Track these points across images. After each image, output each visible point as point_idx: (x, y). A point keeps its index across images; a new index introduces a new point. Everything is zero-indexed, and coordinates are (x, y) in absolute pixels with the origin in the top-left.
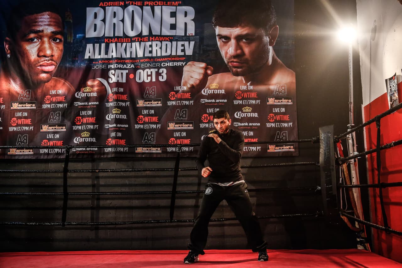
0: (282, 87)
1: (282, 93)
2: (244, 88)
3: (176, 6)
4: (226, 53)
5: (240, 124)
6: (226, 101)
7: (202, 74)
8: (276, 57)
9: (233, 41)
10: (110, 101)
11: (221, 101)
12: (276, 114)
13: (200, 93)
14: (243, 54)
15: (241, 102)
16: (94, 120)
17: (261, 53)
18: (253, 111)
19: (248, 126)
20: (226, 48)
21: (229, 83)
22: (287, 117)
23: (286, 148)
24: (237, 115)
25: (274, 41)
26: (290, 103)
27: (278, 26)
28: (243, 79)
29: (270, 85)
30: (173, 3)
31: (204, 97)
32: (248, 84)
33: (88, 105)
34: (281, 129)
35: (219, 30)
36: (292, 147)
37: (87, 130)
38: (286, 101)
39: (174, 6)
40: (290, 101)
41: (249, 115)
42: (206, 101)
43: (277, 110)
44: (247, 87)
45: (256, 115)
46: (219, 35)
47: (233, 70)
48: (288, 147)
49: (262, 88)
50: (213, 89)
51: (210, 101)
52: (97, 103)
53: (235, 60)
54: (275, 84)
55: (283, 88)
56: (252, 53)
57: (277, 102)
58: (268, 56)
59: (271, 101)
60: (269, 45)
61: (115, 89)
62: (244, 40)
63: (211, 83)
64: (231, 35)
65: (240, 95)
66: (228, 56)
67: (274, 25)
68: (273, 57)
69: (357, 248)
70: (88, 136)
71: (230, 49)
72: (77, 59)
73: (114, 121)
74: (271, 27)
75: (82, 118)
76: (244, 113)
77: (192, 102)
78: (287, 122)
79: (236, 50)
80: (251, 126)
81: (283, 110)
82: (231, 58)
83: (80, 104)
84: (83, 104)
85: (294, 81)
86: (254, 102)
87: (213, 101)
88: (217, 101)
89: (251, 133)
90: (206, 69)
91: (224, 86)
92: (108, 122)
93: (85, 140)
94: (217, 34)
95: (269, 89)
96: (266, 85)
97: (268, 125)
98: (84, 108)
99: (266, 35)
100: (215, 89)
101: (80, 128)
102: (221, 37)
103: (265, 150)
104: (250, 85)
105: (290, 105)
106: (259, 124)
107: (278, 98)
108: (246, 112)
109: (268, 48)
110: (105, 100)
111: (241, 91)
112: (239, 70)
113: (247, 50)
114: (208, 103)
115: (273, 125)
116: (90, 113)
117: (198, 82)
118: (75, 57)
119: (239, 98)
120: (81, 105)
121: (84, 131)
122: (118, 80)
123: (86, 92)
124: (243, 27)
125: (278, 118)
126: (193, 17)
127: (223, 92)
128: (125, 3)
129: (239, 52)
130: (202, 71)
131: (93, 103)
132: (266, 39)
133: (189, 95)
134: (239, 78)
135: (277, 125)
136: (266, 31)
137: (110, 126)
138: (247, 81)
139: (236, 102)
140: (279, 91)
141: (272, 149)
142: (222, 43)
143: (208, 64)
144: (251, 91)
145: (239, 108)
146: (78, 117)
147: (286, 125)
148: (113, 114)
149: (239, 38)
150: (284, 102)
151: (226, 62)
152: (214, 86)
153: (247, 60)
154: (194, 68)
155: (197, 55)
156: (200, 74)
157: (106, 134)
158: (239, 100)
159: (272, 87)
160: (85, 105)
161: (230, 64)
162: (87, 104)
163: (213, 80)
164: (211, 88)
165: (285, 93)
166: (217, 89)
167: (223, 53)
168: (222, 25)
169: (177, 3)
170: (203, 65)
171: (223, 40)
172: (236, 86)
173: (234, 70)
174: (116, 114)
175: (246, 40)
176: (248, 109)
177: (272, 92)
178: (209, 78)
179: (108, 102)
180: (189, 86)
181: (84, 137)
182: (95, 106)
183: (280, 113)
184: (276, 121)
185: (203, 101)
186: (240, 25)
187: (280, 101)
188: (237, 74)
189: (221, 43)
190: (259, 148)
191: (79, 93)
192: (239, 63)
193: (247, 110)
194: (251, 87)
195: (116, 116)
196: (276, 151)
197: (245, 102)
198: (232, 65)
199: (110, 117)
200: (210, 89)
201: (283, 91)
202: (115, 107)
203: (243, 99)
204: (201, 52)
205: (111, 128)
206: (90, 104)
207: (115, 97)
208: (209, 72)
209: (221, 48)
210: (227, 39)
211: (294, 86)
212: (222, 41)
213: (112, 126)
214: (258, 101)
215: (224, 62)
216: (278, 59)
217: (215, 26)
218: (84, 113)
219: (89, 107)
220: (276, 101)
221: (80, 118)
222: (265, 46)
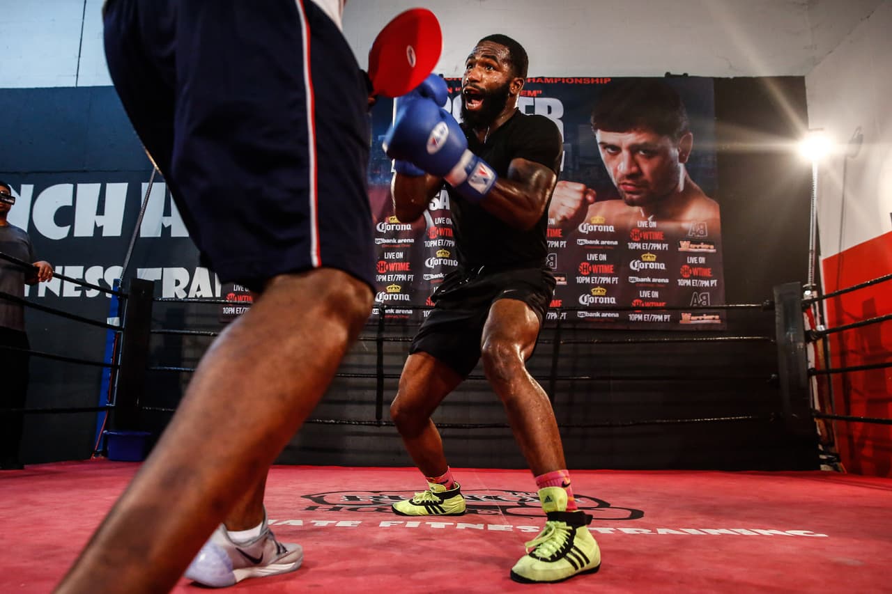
0: (700, 225)
1: (700, 234)
2: (643, 224)
3: (534, 97)
4: (616, 171)
5: (637, 279)
6: (616, 243)
7: (578, 200)
8: (689, 180)
9: (625, 154)
10: (431, 237)
11: (609, 243)
12: (692, 266)
13: (576, 230)
14: (640, 172)
15: (639, 246)
16: (407, 266)
17: (666, 173)
18: (658, 261)
19: (651, 283)
20: (614, 162)
21: (621, 215)
22: (707, 272)
23: (707, 319)
24: (634, 265)
25: (686, 155)
26: (712, 250)
27: (691, 134)
28: (641, 211)
29: (681, 221)
30: (529, 92)
31: (583, 236)
32: (650, 219)
33: (397, 244)
34: (699, 289)
35: (600, 136)
36: (717, 317)
37: (396, 283)
38: (707, 246)
39: (530, 96)
40: (712, 247)
41: (652, 266)
42: (586, 242)
43: (693, 260)
44: (648, 223)
45: (662, 266)
46: (602, 143)
47: (625, 198)
48: (712, 317)
49: (670, 226)
50: (596, 224)
51: (591, 242)
52: (412, 241)
53: (629, 182)
54: (690, 221)
55: (702, 227)
56: (654, 173)
57: (694, 249)
58: (678, 178)
59: (685, 246)
60: (678, 161)
61: (440, 220)
62: (641, 153)
63: (592, 215)
64: (621, 144)
65: (637, 235)
66: (619, 174)
67: (685, 132)
68: (686, 181)
69: (819, 468)
70: (398, 291)
71: (622, 164)
72: (378, 172)
73: (439, 269)
74: (680, 135)
75: (388, 263)
76: (644, 262)
77: (563, 243)
78: (709, 279)
79: (630, 166)
80: (654, 283)
81: (702, 260)
82: (623, 179)
83: (384, 241)
84: (388, 241)
85: (718, 217)
86: (658, 246)
87: (597, 242)
88: (603, 243)
89: (656, 294)
90: (585, 193)
91: (614, 220)
92: (429, 271)
93: (392, 297)
94: (598, 141)
95: (681, 228)
96: (674, 220)
97: (681, 282)
98: (391, 248)
99: (674, 147)
100: (599, 225)
101: (384, 278)
102: (605, 146)
103: (676, 319)
104: (652, 221)
105: (713, 253)
106: (667, 281)
107: (695, 241)
108: (647, 262)
109: (677, 166)
110: (424, 236)
111: (639, 228)
112: (635, 197)
113: (646, 168)
114: (589, 245)
115: (688, 282)
116: (400, 255)
117: (572, 212)
118: (376, 169)
119: (636, 240)
120: (386, 243)
121: (391, 283)
122: (445, 207)
123: (393, 224)
124: (639, 133)
125: (695, 271)
126: (561, 114)
127: (611, 229)
128: (454, 90)
129: (634, 169)
130: (579, 196)
131: (405, 241)
132: (675, 152)
133: (560, 233)
134: (636, 209)
135: (694, 283)
136: (674, 140)
137: (433, 276)
138: (647, 215)
139: (632, 246)
140: (695, 232)
141: (686, 317)
142: (609, 156)
143: (587, 186)
144: (653, 230)
145: (637, 255)
146: (382, 262)
147: (706, 283)
148: (438, 258)
149: (633, 149)
150: (704, 248)
151: (615, 184)
152: (598, 220)
153: (646, 182)
154: (566, 192)
155: (570, 171)
156: (575, 200)
157: (426, 289)
158: (636, 242)
159: (685, 225)
160: (392, 244)
161: (622, 188)
162: (394, 241)
163: (597, 210)
164: (593, 222)
165: (705, 234)
166: (602, 225)
167: (610, 170)
168: (605, 129)
169: (534, 92)
170: (580, 187)
171: (610, 150)
172: (631, 222)
173: (628, 196)
174: (443, 258)
175: (644, 152)
176: (651, 257)
177: (686, 232)
178: (590, 206)
179: (428, 239)
180: (559, 218)
181: (391, 293)
182: (408, 246)
183: (698, 265)
184: (692, 277)
185: (582, 242)
186: (635, 130)
187: (698, 246)
188: (631, 203)
189: (606, 155)
190: (667, 317)
191: (383, 225)
192: (634, 185)
193: (649, 259)
194: (654, 224)
195: (442, 261)
196: (692, 322)
197: (645, 246)
198: (624, 188)
199: (432, 263)
200: (591, 224)
201: (702, 232)
202: (441, 248)
203: (642, 241)
204: (577, 168)
205: (435, 279)
206: (400, 241)
207: (441, 231)
208: (590, 198)
209: (607, 162)
210: (616, 149)
211: (718, 225)
212: (608, 152)
213: (436, 276)
214: (665, 246)
215: (612, 183)
216: (692, 182)
217: (596, 129)
218: (391, 255)
219: (399, 246)
220: (691, 245)
221: (385, 263)
222: (672, 162)
